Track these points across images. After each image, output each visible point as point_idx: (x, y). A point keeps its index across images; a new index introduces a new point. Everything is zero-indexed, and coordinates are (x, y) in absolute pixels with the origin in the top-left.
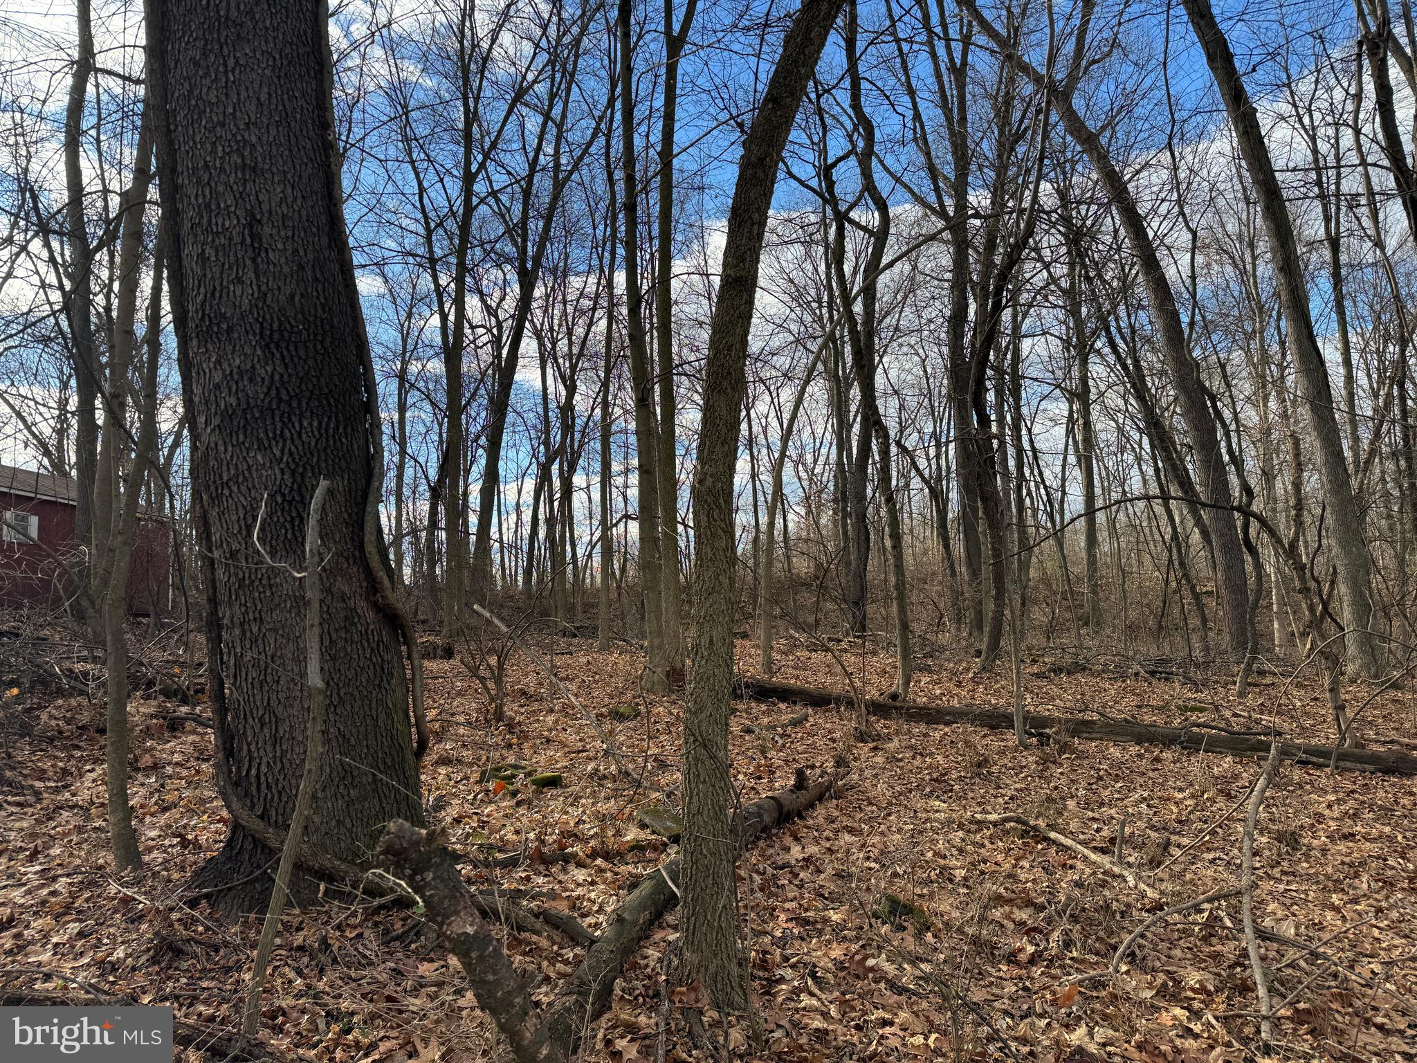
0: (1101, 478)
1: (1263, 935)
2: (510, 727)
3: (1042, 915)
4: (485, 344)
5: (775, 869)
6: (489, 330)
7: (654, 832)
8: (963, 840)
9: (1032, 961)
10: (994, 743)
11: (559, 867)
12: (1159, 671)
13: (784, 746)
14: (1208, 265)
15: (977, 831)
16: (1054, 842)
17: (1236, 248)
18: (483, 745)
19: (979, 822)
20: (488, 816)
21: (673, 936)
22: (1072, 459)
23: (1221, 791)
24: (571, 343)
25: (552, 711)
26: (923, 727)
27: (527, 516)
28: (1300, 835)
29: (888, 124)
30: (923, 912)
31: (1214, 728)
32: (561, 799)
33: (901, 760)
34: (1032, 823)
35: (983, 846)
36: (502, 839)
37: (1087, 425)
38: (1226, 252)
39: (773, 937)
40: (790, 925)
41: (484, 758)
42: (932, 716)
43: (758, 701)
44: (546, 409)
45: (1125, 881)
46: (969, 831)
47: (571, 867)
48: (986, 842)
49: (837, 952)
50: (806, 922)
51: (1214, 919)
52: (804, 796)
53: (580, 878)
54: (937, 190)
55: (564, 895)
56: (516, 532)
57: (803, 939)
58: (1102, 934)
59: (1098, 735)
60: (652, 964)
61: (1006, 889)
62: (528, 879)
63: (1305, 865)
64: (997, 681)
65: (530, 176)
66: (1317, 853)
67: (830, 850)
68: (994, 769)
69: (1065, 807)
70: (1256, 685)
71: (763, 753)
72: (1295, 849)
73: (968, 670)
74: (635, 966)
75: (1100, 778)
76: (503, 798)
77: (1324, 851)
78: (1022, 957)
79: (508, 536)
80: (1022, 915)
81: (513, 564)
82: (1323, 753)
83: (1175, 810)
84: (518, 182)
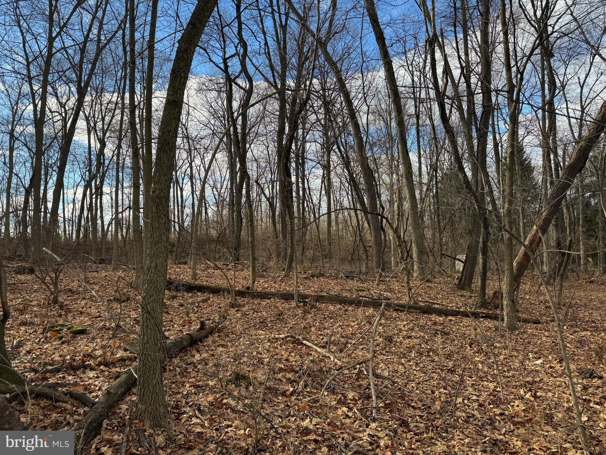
0: (334, 200)
1: (377, 376)
2: (61, 307)
3: (297, 375)
4: (58, 120)
5: (187, 365)
6: (61, 114)
7: (131, 353)
8: (269, 346)
9: (292, 394)
10: (287, 306)
11: (81, 371)
12: (349, 276)
13: (197, 311)
14: (375, 120)
15: (275, 342)
16: (305, 345)
17: (385, 115)
18: (46, 316)
19: (277, 339)
20: (46, 349)
21: (134, 398)
22: (323, 192)
23: (368, 322)
24: (103, 124)
25: (84, 299)
26: (259, 301)
27: (78, 206)
28: (393, 337)
29: (253, 45)
30: (249, 378)
31: (367, 298)
32: (85, 340)
33: (248, 315)
34: (297, 337)
35: (277, 348)
36: (52, 360)
37: (329, 179)
38: (381, 116)
39: (183, 394)
40: (191, 389)
41: (46, 322)
42: (263, 296)
43: (188, 292)
44: (90, 154)
45: (330, 359)
46: (272, 342)
47: (88, 371)
48: (279, 346)
49: (210, 398)
50: (198, 386)
51: (360, 371)
52: (203, 333)
53: (91, 375)
54: (274, 76)
55: (82, 384)
56: (72, 213)
57: (196, 394)
58: (319, 381)
59: (326, 301)
60: (123, 411)
61: (284, 365)
62: (64, 378)
63: (394, 348)
64: (290, 281)
65: (85, 43)
66: (398, 344)
67: (213, 355)
68: (285, 316)
69: (310, 331)
70: (383, 281)
71: (188, 314)
72: (391, 343)
73: (279, 276)
74: (114, 413)
75: (325, 318)
76: (55, 341)
77: (401, 343)
78: (288, 393)
79: (68, 215)
80: (289, 376)
81: (71, 228)
82: (403, 306)
83: (351, 330)
84: (78, 44)
